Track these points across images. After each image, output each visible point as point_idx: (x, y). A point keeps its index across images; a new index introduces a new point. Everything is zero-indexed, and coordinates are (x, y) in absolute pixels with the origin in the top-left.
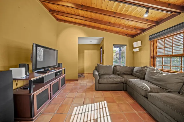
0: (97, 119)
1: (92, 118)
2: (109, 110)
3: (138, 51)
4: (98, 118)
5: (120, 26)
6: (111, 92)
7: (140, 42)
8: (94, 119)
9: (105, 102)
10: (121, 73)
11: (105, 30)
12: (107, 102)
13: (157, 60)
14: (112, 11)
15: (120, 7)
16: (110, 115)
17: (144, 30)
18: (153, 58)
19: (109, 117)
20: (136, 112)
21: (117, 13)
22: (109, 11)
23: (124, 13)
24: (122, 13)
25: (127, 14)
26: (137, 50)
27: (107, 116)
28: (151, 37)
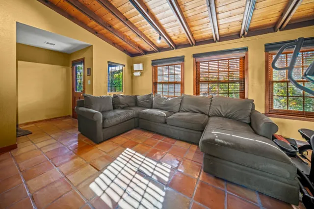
0: (139, 170)
1: (133, 173)
2: (142, 154)
3: (139, 76)
4: (138, 168)
5: (124, 37)
6: (122, 135)
7: (141, 65)
8: (136, 173)
9: (128, 149)
10: (126, 105)
11: (96, 33)
12: (131, 148)
13: (159, 86)
14: (125, 14)
15: (136, 17)
16: (146, 157)
17: (146, 52)
18: (155, 84)
19: (147, 159)
20: (160, 141)
21: (129, 21)
22: (121, 13)
23: (137, 26)
24: (134, 24)
25: (139, 28)
26: (138, 74)
27: (144, 159)
28: (154, 62)
